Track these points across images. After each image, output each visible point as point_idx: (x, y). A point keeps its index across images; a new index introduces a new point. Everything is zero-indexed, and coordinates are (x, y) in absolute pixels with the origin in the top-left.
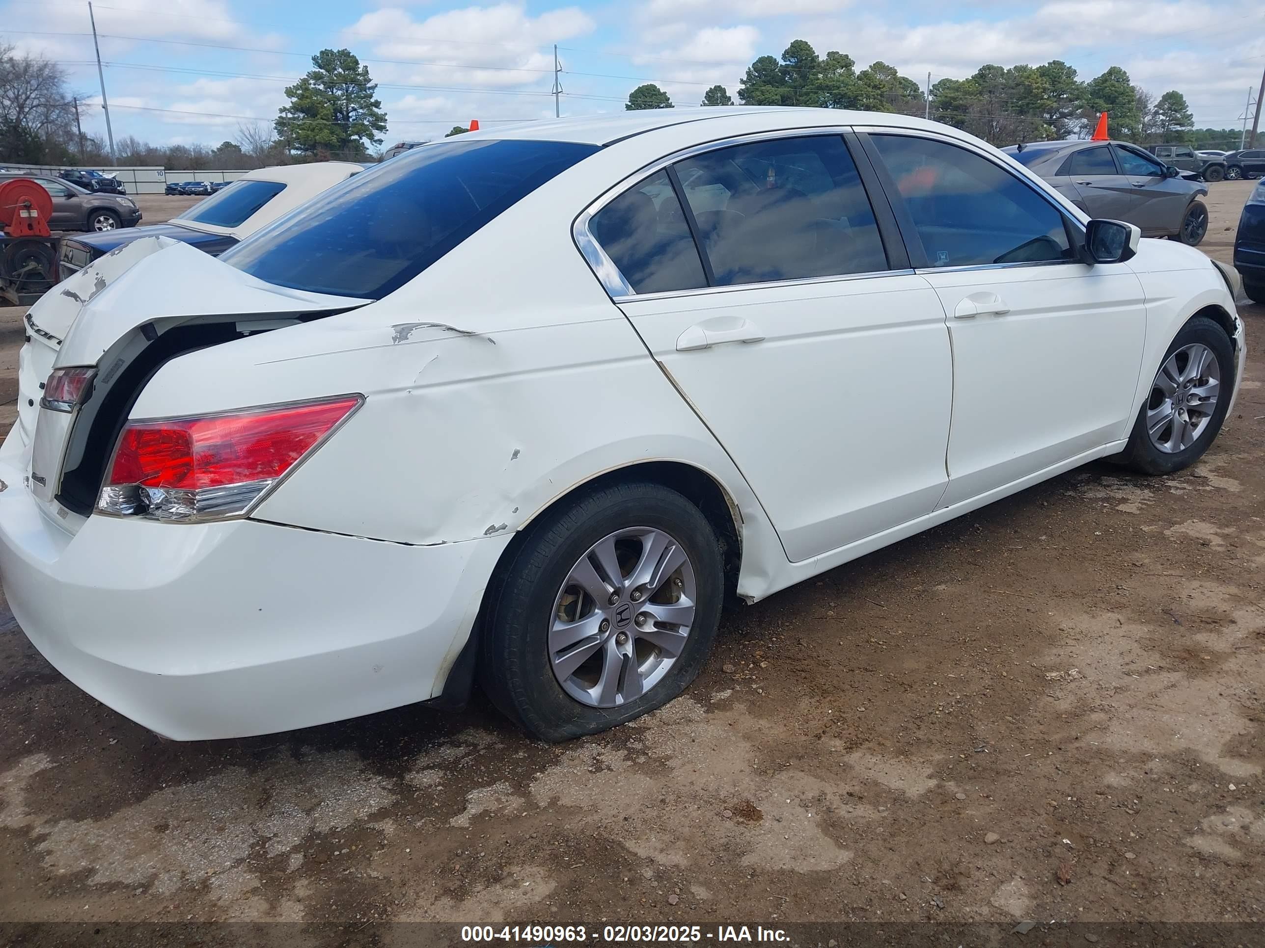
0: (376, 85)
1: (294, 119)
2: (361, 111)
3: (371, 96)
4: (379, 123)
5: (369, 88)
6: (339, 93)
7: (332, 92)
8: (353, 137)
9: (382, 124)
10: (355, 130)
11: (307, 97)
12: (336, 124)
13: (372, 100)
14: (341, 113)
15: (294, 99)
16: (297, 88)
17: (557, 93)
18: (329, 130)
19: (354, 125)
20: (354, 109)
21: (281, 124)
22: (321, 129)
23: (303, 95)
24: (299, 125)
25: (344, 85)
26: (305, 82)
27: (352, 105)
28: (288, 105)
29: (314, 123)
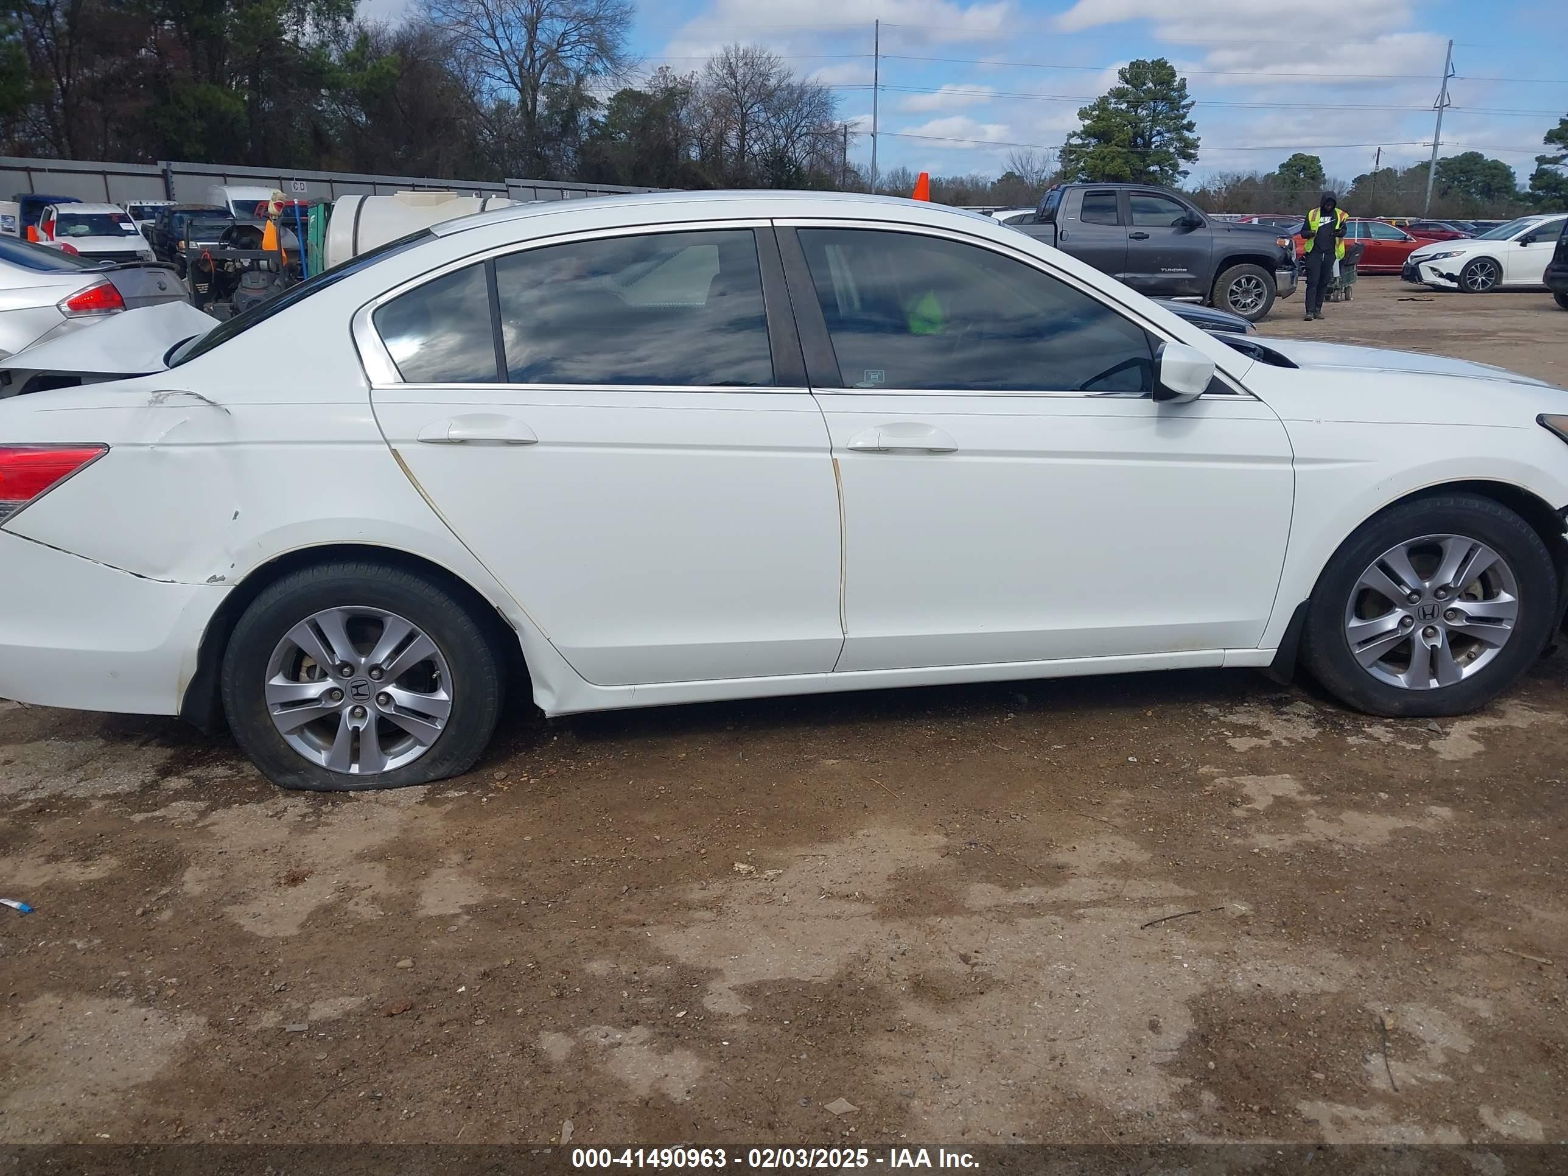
0: (1193, 103)
1: (1083, 145)
2: (1168, 135)
3: (1184, 117)
4: (1188, 150)
5: (1184, 107)
6: (1144, 112)
7: (1136, 112)
8: (1152, 168)
9: (1192, 151)
10: (1156, 159)
11: (1103, 119)
12: (1132, 152)
13: (1185, 122)
14: (1142, 137)
15: (1087, 122)
16: (1093, 108)
17: (1441, 108)
18: (1123, 158)
19: (1156, 153)
20: (1159, 133)
21: (1067, 152)
22: (1113, 159)
23: (1098, 116)
24: (1087, 153)
25: (1152, 104)
26: (1104, 100)
27: (1158, 128)
28: (1079, 129)
29: (1106, 151)
